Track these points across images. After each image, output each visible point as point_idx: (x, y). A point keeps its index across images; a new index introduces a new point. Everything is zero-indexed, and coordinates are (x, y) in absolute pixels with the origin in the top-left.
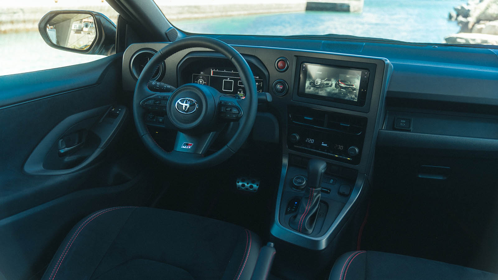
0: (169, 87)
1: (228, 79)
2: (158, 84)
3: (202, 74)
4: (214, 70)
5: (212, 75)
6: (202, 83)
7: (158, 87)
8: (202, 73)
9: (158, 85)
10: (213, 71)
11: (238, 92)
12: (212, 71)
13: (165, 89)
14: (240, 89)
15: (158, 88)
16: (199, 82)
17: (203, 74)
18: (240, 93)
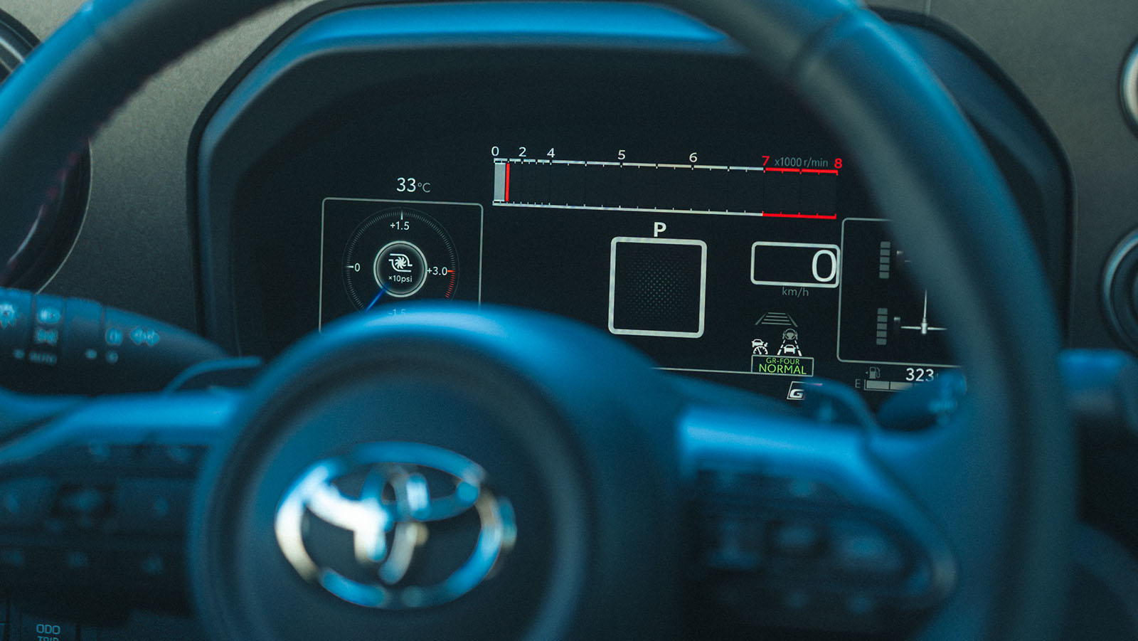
0: (147, 335)
1: (659, 227)
2: (44, 315)
3: (405, 195)
4: (522, 158)
5: (499, 199)
6: (416, 271)
7: (45, 348)
8: (407, 184)
9: (47, 327)
10: (513, 170)
11: (757, 344)
12: (500, 169)
13: (112, 357)
14: (774, 318)
15: (50, 359)
16: (386, 269)
17: (419, 194)
18: (773, 350)
